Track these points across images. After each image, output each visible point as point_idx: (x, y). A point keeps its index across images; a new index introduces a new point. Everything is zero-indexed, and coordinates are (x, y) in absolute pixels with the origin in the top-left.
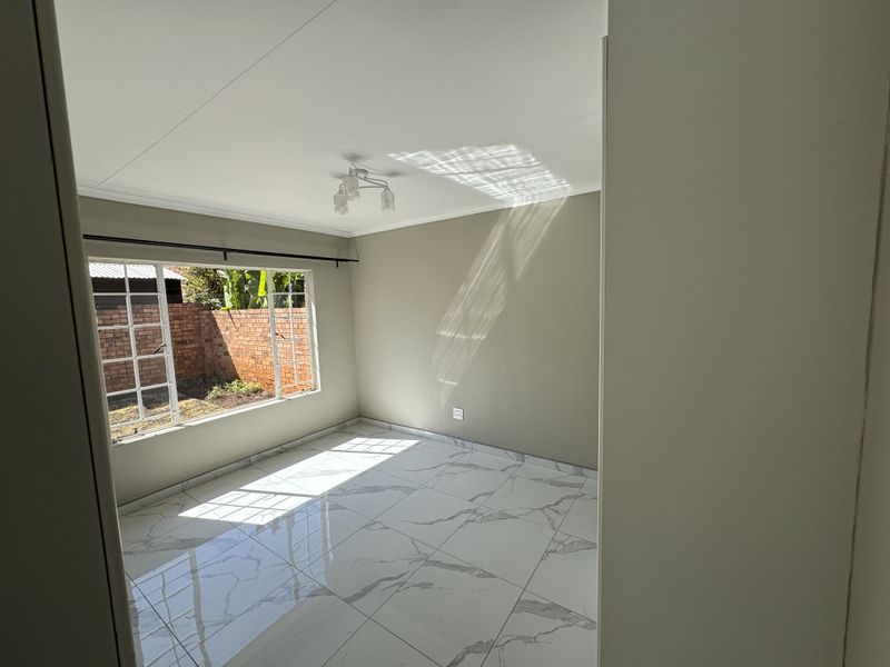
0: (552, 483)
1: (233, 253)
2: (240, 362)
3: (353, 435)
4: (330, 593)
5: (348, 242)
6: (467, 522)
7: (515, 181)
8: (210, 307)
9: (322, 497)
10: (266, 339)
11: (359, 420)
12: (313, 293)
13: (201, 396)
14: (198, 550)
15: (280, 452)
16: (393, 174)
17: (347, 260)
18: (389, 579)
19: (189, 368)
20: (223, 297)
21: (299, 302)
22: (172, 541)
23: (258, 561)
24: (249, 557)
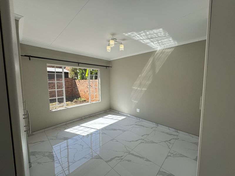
0: (167, 133)
1: (80, 64)
2: (81, 93)
3: (108, 114)
4: (101, 159)
5: (110, 62)
6: (141, 142)
7: (160, 41)
8: (75, 79)
9: (100, 130)
10: (88, 88)
11: (110, 110)
12: (100, 75)
13: (72, 101)
14: (69, 140)
15: (90, 117)
16: (124, 40)
17: (109, 67)
18: (118, 157)
19: (70, 94)
20: (78, 77)
21: (96, 78)
22: (62, 137)
23: (83, 146)
24: (80, 145)
